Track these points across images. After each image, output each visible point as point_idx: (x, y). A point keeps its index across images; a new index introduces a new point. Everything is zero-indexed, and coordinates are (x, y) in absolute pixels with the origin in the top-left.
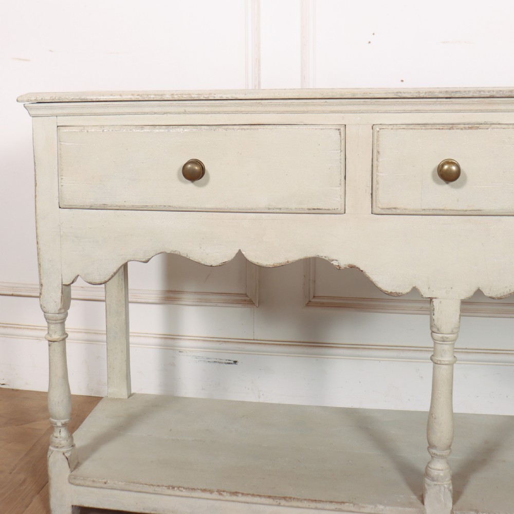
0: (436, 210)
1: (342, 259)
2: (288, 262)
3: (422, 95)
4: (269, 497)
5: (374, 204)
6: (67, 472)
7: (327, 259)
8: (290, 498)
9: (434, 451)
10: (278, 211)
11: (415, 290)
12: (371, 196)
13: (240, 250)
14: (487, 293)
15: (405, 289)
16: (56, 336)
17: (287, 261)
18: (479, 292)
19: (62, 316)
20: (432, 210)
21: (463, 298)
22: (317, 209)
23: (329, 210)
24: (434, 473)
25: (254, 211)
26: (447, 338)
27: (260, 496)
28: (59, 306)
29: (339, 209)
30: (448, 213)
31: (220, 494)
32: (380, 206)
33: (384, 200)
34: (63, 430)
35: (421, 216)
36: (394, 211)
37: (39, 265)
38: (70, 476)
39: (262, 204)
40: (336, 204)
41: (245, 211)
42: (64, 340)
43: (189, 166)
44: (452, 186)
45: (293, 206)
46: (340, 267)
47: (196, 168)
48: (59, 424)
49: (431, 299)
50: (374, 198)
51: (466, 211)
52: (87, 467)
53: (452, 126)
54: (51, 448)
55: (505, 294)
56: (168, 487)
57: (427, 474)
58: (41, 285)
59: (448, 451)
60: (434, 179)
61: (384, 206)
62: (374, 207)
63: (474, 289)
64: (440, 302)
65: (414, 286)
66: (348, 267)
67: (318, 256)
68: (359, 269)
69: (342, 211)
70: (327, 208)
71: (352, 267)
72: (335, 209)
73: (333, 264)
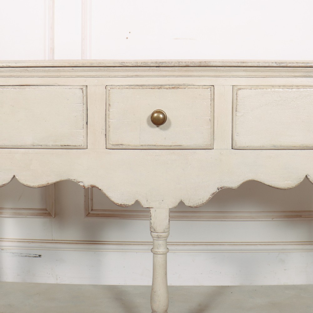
0: (150, 145)
1: (86, 181)
2: (48, 184)
3: (139, 65)
5: (107, 142)
7: (75, 181)
10: (40, 147)
11: (137, 203)
12: (105, 136)
13: (14, 176)
14: (187, 203)
15: (131, 202)
17: (47, 183)
18: (181, 203)
20: (148, 145)
21: (171, 207)
22: (67, 145)
23: (75, 146)
25: (23, 147)
26: (161, 236)
29: (83, 145)
30: (159, 148)
32: (111, 143)
33: (114, 139)
35: (140, 150)
36: (121, 147)
39: (29, 141)
40: (80, 141)
41: (17, 147)
44: (161, 129)
45: (50, 144)
46: (85, 187)
49: (149, 208)
50: (107, 137)
51: (171, 146)
53: (160, 87)
55: (200, 204)
60: (149, 124)
61: (114, 143)
62: (107, 144)
63: (178, 201)
64: (155, 211)
65: (137, 199)
66: (90, 187)
67: (69, 179)
68: (98, 188)
69: (85, 147)
70: (74, 145)
71: (93, 187)
72: (80, 146)
73: (80, 185)
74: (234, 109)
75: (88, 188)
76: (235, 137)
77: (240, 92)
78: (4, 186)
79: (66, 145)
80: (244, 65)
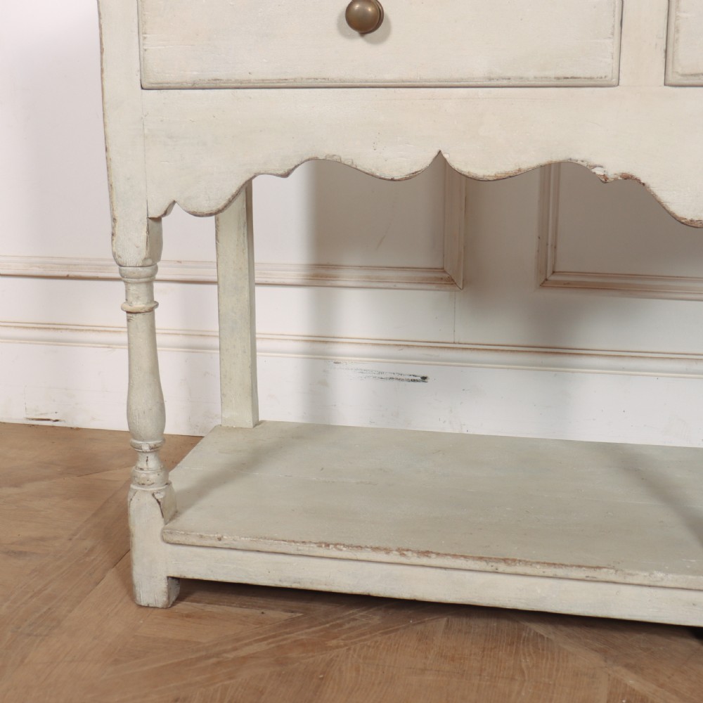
1: (611, 164)
2: (520, 170)
4: (481, 558)
5: (670, 68)
6: (159, 523)
7: (585, 164)
8: (514, 560)
10: (505, 82)
12: (664, 54)
13: (440, 152)
16: (139, 305)
17: (517, 168)
19: (148, 270)
22: (572, 78)
23: (591, 78)
25: (465, 84)
27: (465, 557)
28: (144, 254)
29: (609, 77)
31: (403, 555)
32: (680, 70)
33: (686, 60)
34: (151, 457)
37: (111, 186)
38: (163, 532)
39: (478, 68)
40: (602, 67)
41: (450, 84)
42: (151, 310)
43: (357, 6)
45: (531, 74)
46: (606, 179)
47: (370, 9)
48: (146, 448)
50: (670, 56)
52: (191, 518)
54: (133, 486)
56: (319, 544)
58: (114, 220)
61: (687, 71)
62: (669, 72)
66: (619, 178)
67: (571, 159)
68: (638, 181)
69: (614, 81)
70: (588, 76)
71: (627, 178)
72: (601, 78)
73: (595, 173)
75: (616, 180)
78: (416, 176)
79: (569, 77)
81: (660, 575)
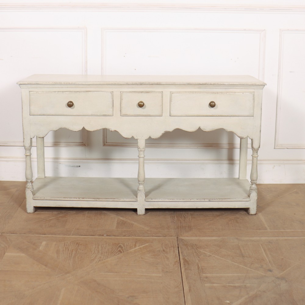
0: (138, 115)
1: (113, 129)
3: (134, 84)
4: (94, 198)
6: (32, 196)
7: (108, 129)
8: (100, 198)
9: (139, 182)
11: (133, 137)
13: (84, 127)
14: (152, 137)
15: (130, 137)
16: (28, 154)
17: (97, 129)
18: (150, 137)
19: (30, 148)
21: (146, 139)
23: (109, 115)
24: (140, 189)
25: (88, 115)
26: (142, 150)
27: (91, 198)
28: (30, 145)
30: (141, 116)
31: (79, 199)
32: (123, 114)
33: (124, 112)
34: (30, 183)
35: (134, 116)
36: (126, 115)
37: (23, 133)
38: (33, 198)
39: (90, 113)
40: (110, 113)
42: (31, 155)
43: (69, 103)
44: (142, 108)
47: (71, 104)
48: (29, 181)
49: (137, 139)
50: (121, 112)
51: (146, 115)
52: (38, 195)
53: (142, 92)
54: (26, 189)
55: (157, 138)
56: (64, 198)
57: (138, 189)
58: (24, 139)
59: (143, 182)
60: (137, 107)
62: (121, 114)
63: (149, 136)
64: (140, 140)
67: (106, 128)
68: (117, 131)
69: (112, 115)
71: (115, 131)
73: (110, 130)
74: (170, 101)
75: (113, 131)
76: (171, 111)
77: (173, 94)
78: (80, 131)
79: (105, 115)
80: (174, 84)
81: (125, 199)
